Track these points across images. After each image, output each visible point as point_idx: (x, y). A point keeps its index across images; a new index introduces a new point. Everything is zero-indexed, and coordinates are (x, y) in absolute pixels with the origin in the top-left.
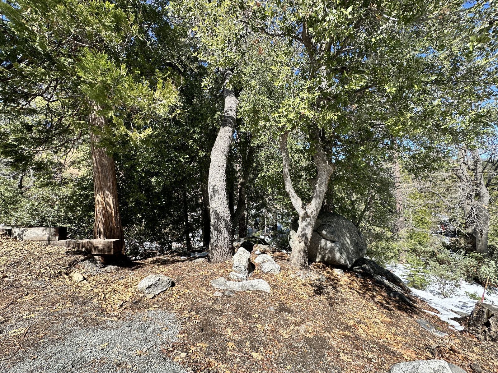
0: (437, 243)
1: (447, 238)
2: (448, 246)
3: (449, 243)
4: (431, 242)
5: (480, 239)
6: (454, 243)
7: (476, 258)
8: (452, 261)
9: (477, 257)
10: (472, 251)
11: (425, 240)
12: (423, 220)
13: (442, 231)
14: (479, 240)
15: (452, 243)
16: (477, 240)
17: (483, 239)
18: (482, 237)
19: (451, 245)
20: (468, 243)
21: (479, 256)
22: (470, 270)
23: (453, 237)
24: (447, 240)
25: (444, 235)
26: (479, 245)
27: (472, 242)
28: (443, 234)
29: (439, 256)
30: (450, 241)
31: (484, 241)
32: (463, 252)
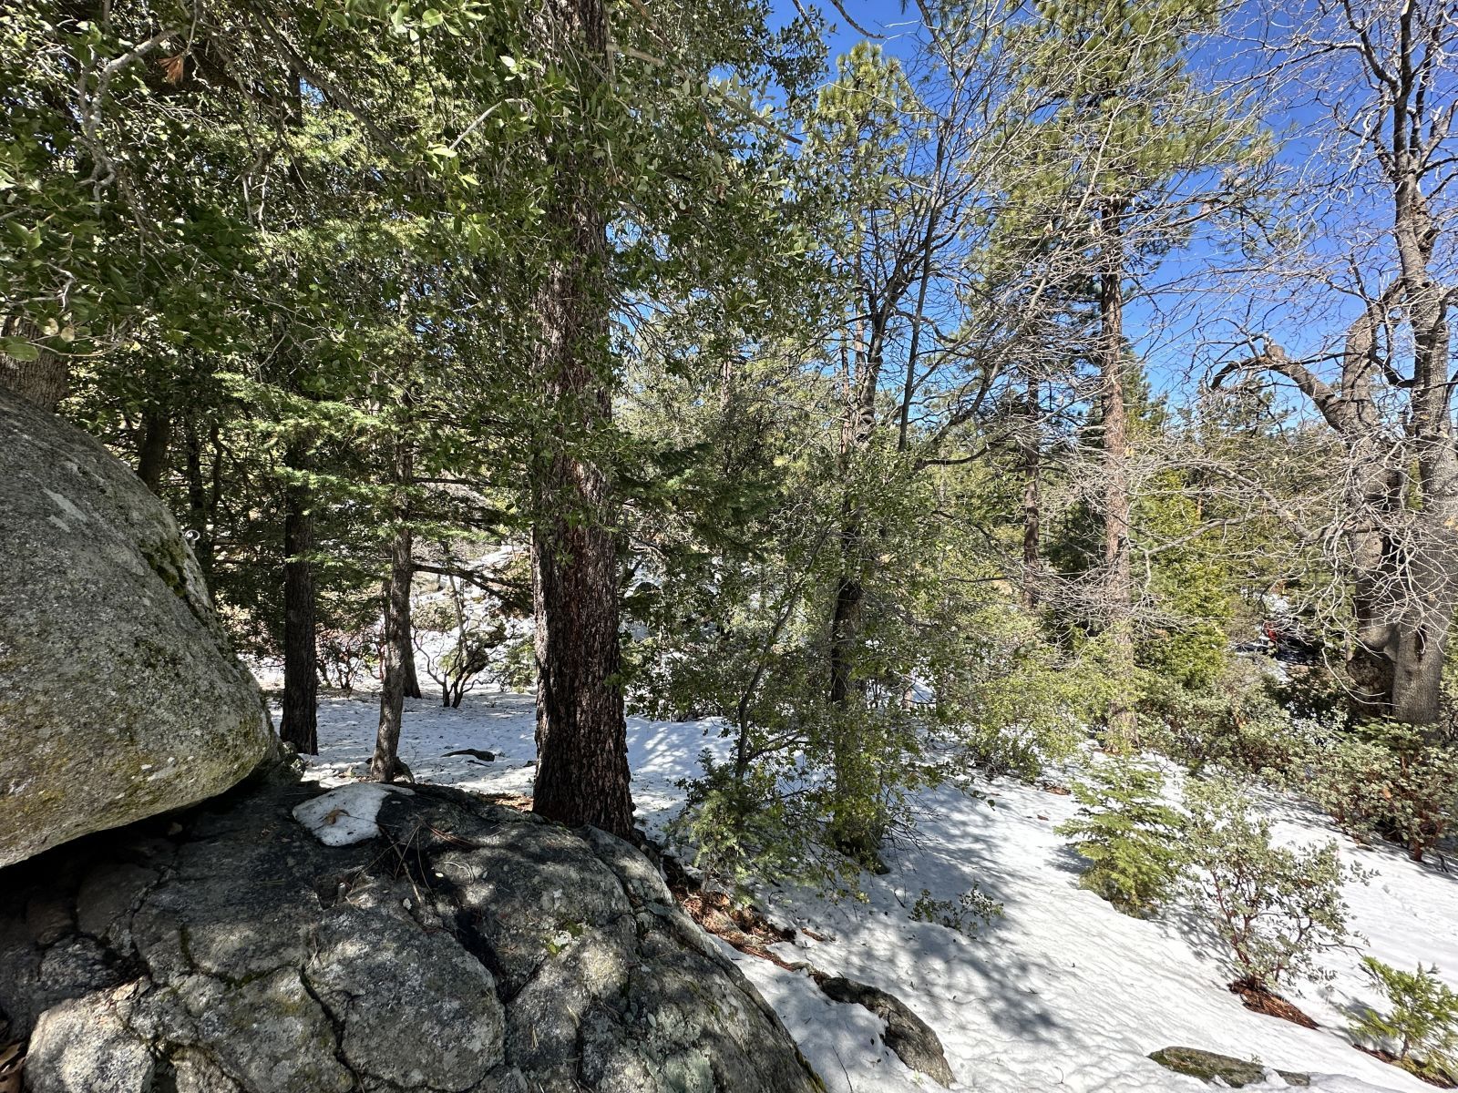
0: (1249, 679)
1: (1283, 664)
2: (1284, 690)
3: (1286, 680)
4: (1230, 678)
5: (1414, 667)
6: (1305, 680)
7: (1395, 744)
8: (1296, 754)
9: (1396, 738)
10: (1375, 712)
11: (1211, 670)
12: (1210, 606)
13: (1266, 643)
14: (1409, 673)
15: (1300, 681)
16: (1399, 671)
17: (1423, 667)
18: (1420, 659)
19: (1294, 689)
20: (1361, 683)
21: (1408, 735)
22: (1364, 790)
23: (1299, 661)
24: (1279, 672)
25: (1272, 656)
26: (1408, 694)
27: (1376, 679)
28: (1270, 652)
29: (1249, 730)
30: (1289, 675)
31: (1428, 678)
32: (1342, 716)
